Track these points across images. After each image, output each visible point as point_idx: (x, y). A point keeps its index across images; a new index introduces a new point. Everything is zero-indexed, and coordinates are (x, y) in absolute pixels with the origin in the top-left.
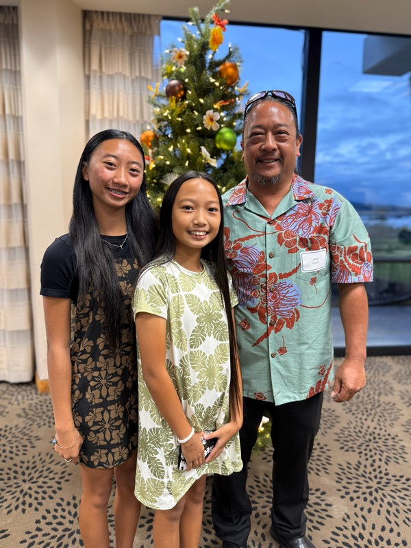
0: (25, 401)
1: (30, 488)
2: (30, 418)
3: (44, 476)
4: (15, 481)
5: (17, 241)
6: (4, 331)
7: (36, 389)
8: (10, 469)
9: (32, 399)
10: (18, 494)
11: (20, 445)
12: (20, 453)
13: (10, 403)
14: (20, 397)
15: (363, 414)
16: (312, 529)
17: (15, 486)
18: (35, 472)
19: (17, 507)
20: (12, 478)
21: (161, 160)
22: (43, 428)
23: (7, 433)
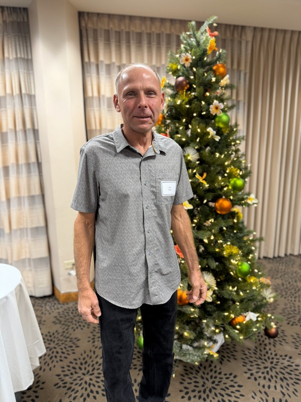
0: (53, 310)
1: (91, 380)
2: (63, 324)
3: (96, 368)
4: (77, 375)
5: (36, 191)
6: (29, 259)
7: (57, 299)
8: (69, 366)
9: (58, 309)
10: (84, 385)
11: (67, 346)
12: (70, 352)
13: (42, 313)
14: (48, 308)
15: (291, 297)
16: (294, 384)
17: (79, 379)
18: (89, 366)
19: (88, 395)
20: (74, 373)
21: (178, 137)
22: (77, 330)
23: (52, 338)
